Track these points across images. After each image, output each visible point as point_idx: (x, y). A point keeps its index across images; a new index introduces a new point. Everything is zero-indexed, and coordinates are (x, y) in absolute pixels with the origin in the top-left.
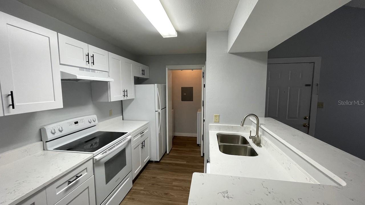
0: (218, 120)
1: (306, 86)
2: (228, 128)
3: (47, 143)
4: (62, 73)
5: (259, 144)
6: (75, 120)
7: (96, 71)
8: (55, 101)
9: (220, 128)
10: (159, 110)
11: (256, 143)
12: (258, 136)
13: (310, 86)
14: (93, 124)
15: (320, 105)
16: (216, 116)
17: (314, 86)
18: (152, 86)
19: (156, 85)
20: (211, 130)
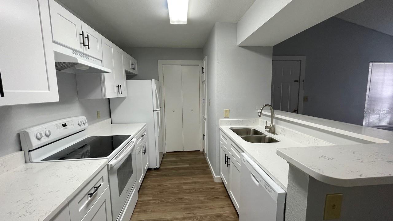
0: (228, 114)
1: (295, 82)
2: (238, 122)
3: (31, 153)
4: (56, 54)
5: (274, 133)
6: (64, 121)
7: (90, 58)
8: (49, 90)
9: (230, 123)
10: (157, 110)
11: (271, 132)
12: (273, 125)
13: (298, 82)
14: (83, 127)
15: (305, 99)
16: (226, 111)
17: (301, 82)
18: (149, 81)
19: (153, 80)
20: (222, 126)
